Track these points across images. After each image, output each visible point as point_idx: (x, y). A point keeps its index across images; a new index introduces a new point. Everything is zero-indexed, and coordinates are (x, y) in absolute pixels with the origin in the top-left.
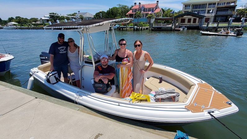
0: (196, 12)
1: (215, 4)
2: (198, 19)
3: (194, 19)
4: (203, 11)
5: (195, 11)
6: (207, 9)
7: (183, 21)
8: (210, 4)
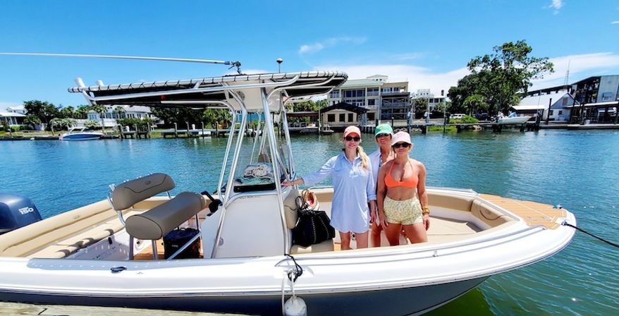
0: (351, 103)
1: (376, 90)
2: (355, 115)
3: (349, 114)
4: (361, 101)
5: (348, 101)
6: (367, 98)
7: (331, 118)
8: (369, 90)
